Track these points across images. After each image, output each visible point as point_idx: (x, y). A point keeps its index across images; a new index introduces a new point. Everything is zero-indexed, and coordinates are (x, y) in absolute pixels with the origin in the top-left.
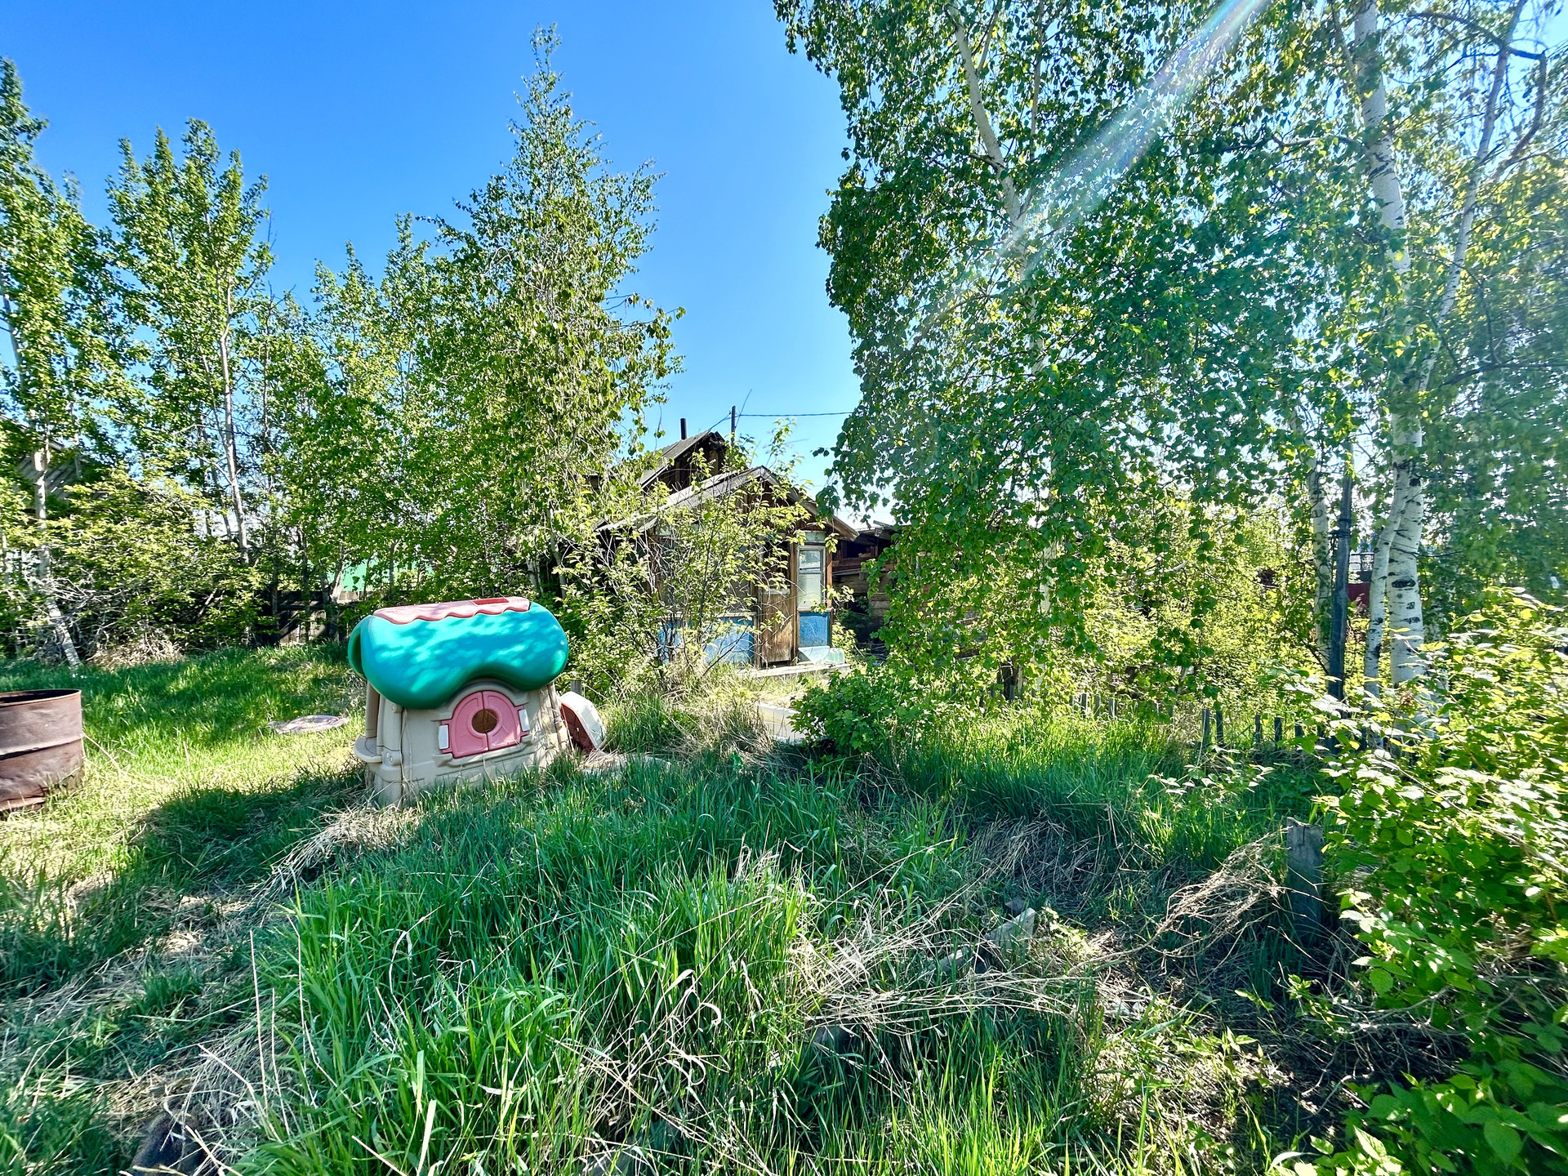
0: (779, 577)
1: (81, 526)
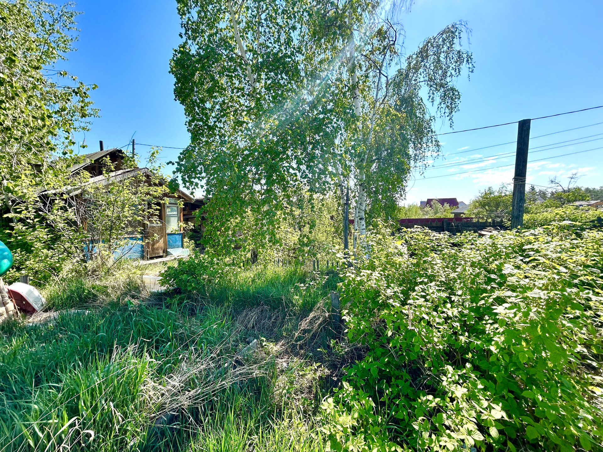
0: (155, 218)
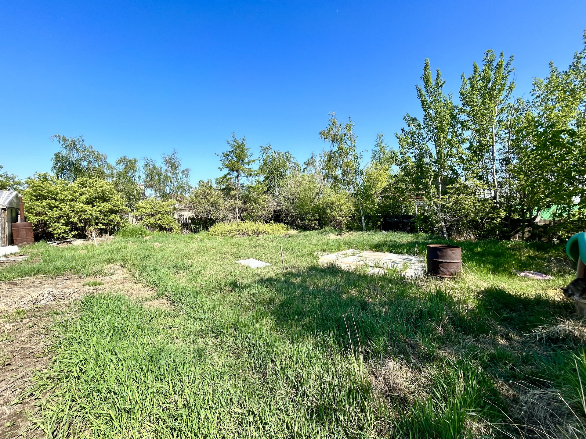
1: (450, 197)
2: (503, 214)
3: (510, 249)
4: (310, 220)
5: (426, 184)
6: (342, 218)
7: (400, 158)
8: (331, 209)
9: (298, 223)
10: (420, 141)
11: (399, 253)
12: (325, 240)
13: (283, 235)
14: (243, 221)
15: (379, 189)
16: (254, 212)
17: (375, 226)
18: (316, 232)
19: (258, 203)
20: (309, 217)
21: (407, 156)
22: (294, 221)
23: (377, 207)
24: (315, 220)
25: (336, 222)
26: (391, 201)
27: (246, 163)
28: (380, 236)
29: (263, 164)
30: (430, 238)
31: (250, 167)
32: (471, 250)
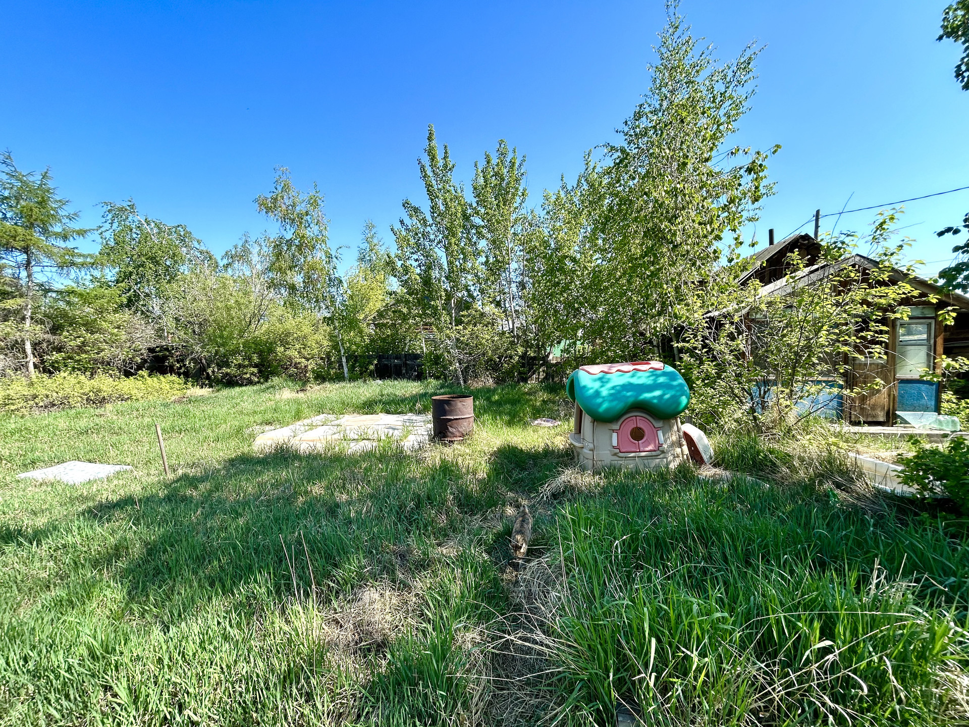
0: (877, 349)
1: (465, 328)
2: (520, 350)
3: (526, 393)
4: (240, 366)
5: (435, 308)
6: (308, 360)
7: (399, 265)
8: (285, 344)
9: (213, 372)
10: (427, 243)
11: (399, 413)
12: (273, 403)
13: (173, 398)
14: (51, 373)
15: (370, 311)
16: (86, 352)
17: (365, 372)
18: (255, 388)
19: (100, 331)
20: (239, 359)
21: (408, 263)
22: (203, 369)
23: (368, 341)
24: (251, 366)
25: (296, 368)
26: (389, 332)
27: (57, 235)
28: (373, 388)
29: (112, 243)
30: (442, 387)
31: (70, 244)
32: (488, 399)
